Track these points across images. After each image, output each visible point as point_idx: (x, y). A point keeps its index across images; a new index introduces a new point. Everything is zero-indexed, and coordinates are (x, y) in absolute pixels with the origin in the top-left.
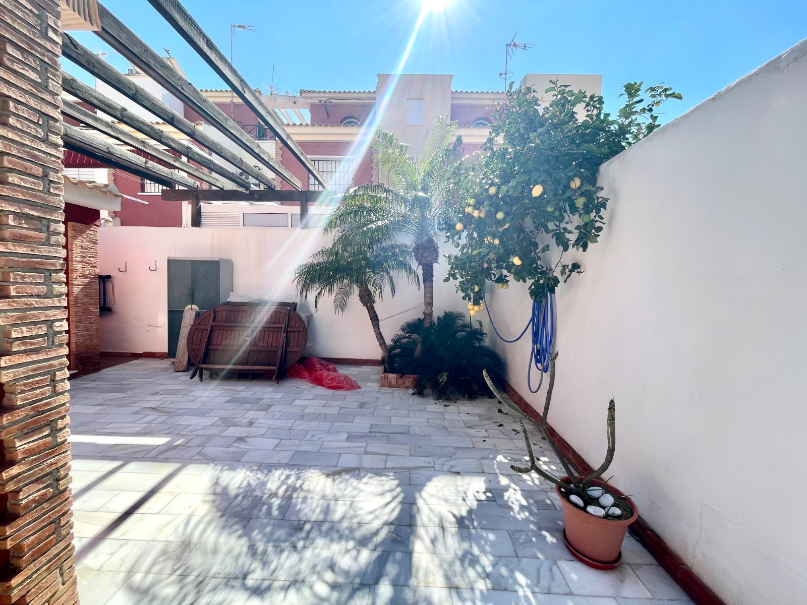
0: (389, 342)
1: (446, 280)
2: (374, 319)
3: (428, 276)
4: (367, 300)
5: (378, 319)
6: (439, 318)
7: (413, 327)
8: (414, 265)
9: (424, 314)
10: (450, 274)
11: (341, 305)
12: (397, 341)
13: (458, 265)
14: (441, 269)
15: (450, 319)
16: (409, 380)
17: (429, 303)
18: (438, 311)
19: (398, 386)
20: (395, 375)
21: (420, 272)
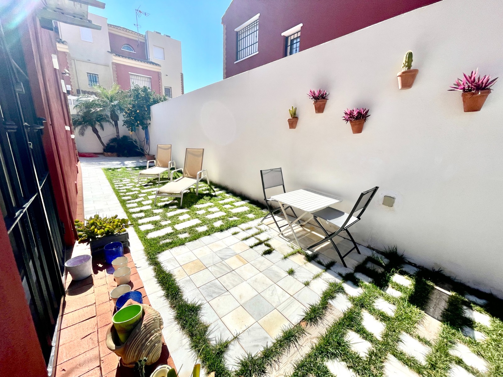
0: (106, 145)
1: (123, 126)
2: (99, 137)
3: (116, 125)
4: (95, 131)
5: (100, 138)
6: (121, 138)
7: (113, 140)
8: (111, 121)
9: (117, 136)
10: (124, 124)
11: (82, 133)
12: (108, 144)
13: (126, 122)
14: (120, 123)
15: (125, 138)
16: (115, 154)
17: (118, 132)
18: (121, 135)
19: (112, 156)
20: (110, 153)
21: (113, 123)
